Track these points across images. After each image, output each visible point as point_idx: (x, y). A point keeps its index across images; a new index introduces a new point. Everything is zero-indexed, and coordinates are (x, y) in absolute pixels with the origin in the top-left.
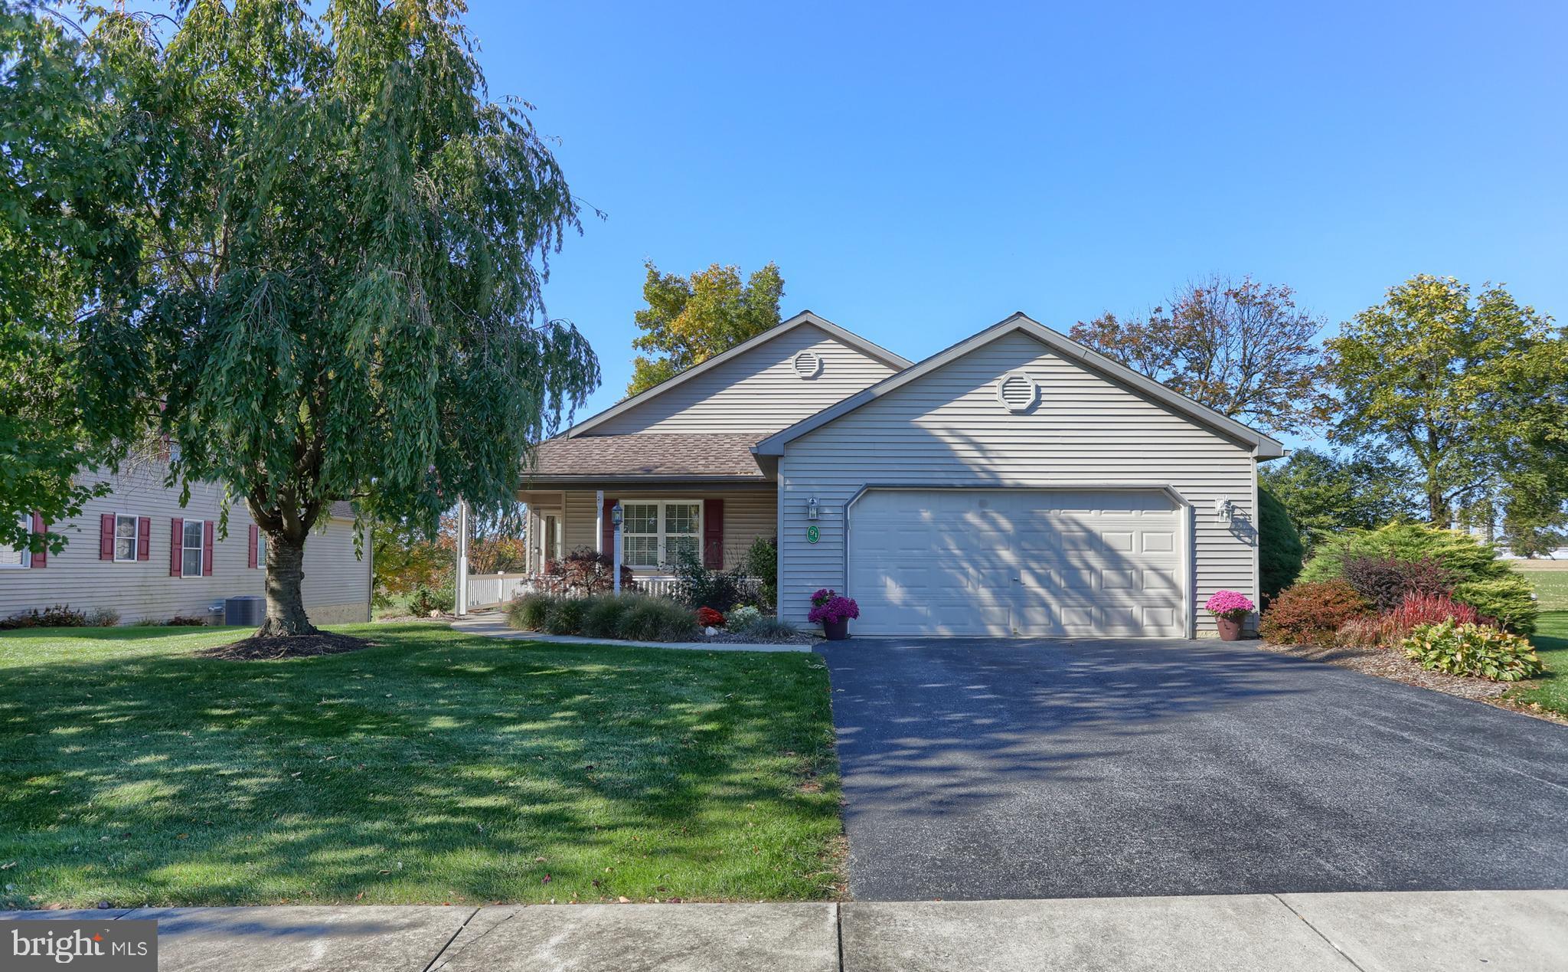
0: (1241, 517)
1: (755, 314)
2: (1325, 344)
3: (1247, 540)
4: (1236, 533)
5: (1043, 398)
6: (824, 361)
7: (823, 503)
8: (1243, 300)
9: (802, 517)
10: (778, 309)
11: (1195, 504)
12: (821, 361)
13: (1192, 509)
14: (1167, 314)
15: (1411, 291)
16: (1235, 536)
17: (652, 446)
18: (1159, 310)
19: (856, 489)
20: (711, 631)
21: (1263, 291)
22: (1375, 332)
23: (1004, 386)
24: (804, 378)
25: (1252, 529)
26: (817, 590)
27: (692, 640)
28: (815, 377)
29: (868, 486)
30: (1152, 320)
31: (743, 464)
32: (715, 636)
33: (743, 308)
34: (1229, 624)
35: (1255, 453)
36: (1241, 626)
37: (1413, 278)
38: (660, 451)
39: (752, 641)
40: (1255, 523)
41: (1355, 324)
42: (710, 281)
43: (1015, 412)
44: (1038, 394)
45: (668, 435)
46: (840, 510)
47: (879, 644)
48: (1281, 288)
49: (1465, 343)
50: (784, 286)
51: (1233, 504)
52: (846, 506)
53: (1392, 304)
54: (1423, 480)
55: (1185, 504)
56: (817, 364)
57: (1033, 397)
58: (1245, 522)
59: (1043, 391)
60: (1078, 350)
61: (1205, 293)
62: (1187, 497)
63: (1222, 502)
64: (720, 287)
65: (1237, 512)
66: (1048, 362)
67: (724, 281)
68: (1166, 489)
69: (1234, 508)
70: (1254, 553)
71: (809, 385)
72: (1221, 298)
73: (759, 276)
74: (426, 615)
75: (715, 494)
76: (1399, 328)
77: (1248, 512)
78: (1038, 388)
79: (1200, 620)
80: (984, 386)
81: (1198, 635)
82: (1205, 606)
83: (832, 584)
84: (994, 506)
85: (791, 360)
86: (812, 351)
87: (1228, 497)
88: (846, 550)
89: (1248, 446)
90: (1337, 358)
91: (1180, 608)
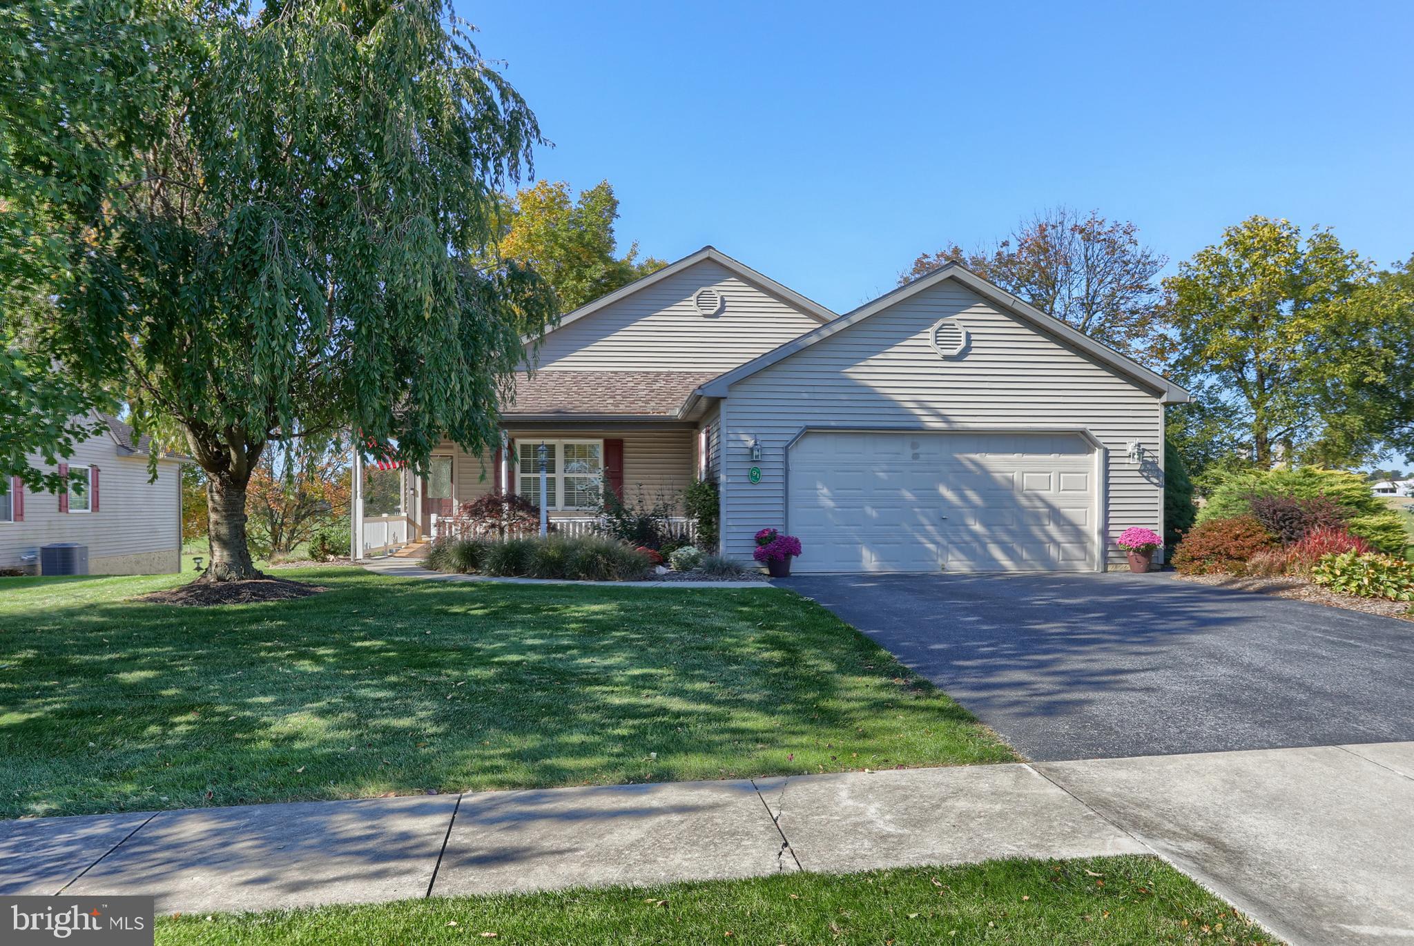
0: (1150, 460)
1: (588, 237)
2: (1163, 284)
3: (1155, 481)
4: (1145, 474)
5: (973, 344)
6: (726, 299)
7: (765, 445)
8: (1089, 236)
9: (746, 459)
10: (612, 231)
11: (1109, 447)
12: (722, 298)
13: (1107, 451)
14: (1014, 248)
15: (1246, 232)
16: (1143, 476)
17: (553, 384)
18: (1005, 244)
19: (797, 431)
20: (661, 570)
21: (1107, 228)
22: (1211, 272)
23: (937, 332)
24: (705, 316)
25: (1158, 470)
26: (761, 529)
27: (645, 579)
28: (716, 315)
29: (808, 427)
30: (999, 254)
31: (653, 404)
32: (666, 575)
33: (574, 232)
34: (1140, 558)
35: (1164, 399)
36: (1150, 560)
37: (1248, 219)
38: (563, 389)
39: (706, 579)
40: (1161, 466)
41: (1193, 264)
42: (538, 200)
43: (947, 358)
44: (969, 340)
45: (566, 372)
46: (781, 452)
47: (826, 581)
48: (1125, 225)
49: (1295, 287)
50: (618, 206)
51: (1142, 446)
52: (786, 449)
53: (1228, 245)
54: (1249, 420)
55: (1099, 448)
56: (719, 302)
57: (963, 344)
58: (1154, 464)
59: (973, 337)
60: (1007, 300)
61: (1050, 228)
62: (1102, 440)
63: (1133, 444)
64: (547, 206)
65: (1146, 454)
66: (979, 311)
67: (553, 200)
68: (1083, 432)
69: (1144, 450)
70: (1160, 493)
71: (710, 323)
72: (1068, 233)
73: (592, 195)
74: (324, 560)
75: (614, 434)
76: (1233, 269)
77: (1155, 454)
78: (968, 335)
79: (1111, 554)
80: (918, 333)
81: (1110, 568)
82: (1117, 541)
83: (773, 522)
84: (925, 448)
85: (693, 298)
86: (714, 288)
87: (1138, 440)
88: (786, 490)
89: (1157, 392)
90: (1175, 297)
91: (1093, 543)
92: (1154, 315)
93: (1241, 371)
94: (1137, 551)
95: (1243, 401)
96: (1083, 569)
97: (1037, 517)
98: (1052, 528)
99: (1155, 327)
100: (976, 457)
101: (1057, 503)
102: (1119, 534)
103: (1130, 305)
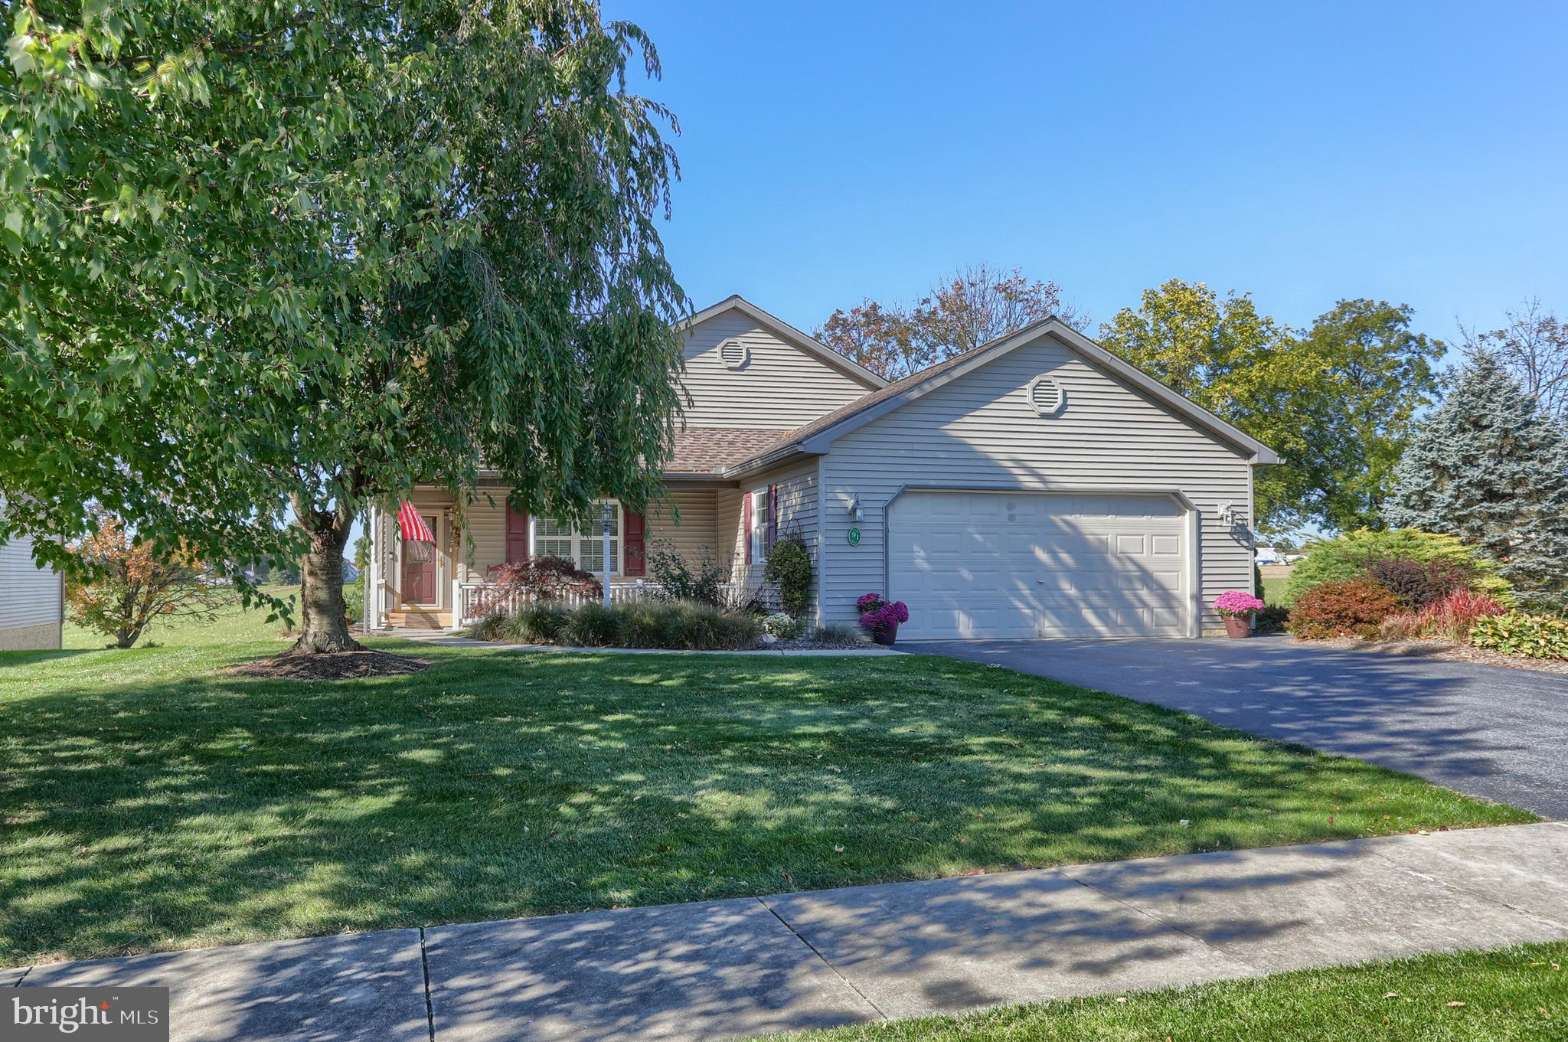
0: (1241, 522)
3: (1245, 544)
4: (1236, 537)
5: (1069, 402)
6: (752, 350)
7: (867, 504)
8: (1009, 293)
9: (848, 519)
11: (1201, 509)
12: (748, 350)
13: (1199, 513)
15: (1166, 296)
16: (1233, 539)
18: (926, 301)
19: (895, 490)
21: (1029, 287)
23: (1034, 389)
24: (730, 369)
25: (1248, 533)
26: (865, 594)
27: (758, 648)
28: (742, 368)
29: (907, 486)
30: (919, 311)
34: (1241, 623)
35: (1254, 460)
36: (1249, 625)
37: (1167, 281)
40: (1251, 528)
41: (1114, 326)
43: (1044, 416)
44: (1065, 398)
46: (881, 512)
48: (1046, 285)
51: (1233, 508)
52: (886, 509)
53: (1147, 308)
55: (1191, 508)
56: (744, 354)
57: (1060, 401)
58: (1244, 526)
59: (1069, 395)
60: (1106, 357)
62: (1194, 502)
63: (1226, 506)
65: (1237, 516)
66: (1075, 368)
68: (1176, 494)
69: (1235, 512)
70: (1250, 556)
71: (737, 376)
72: (990, 292)
76: (1151, 331)
77: (1245, 516)
78: (1065, 392)
79: (1204, 619)
80: (1015, 389)
81: (1204, 634)
82: (1212, 605)
83: (870, 585)
84: (1022, 509)
85: (718, 349)
86: (739, 340)
87: (1231, 502)
88: (886, 553)
89: (1247, 454)
91: (1185, 608)
94: (1238, 615)
96: (1174, 634)
97: (1128, 579)
98: (1144, 593)
100: (1068, 517)
101: (1150, 567)
102: (1214, 599)
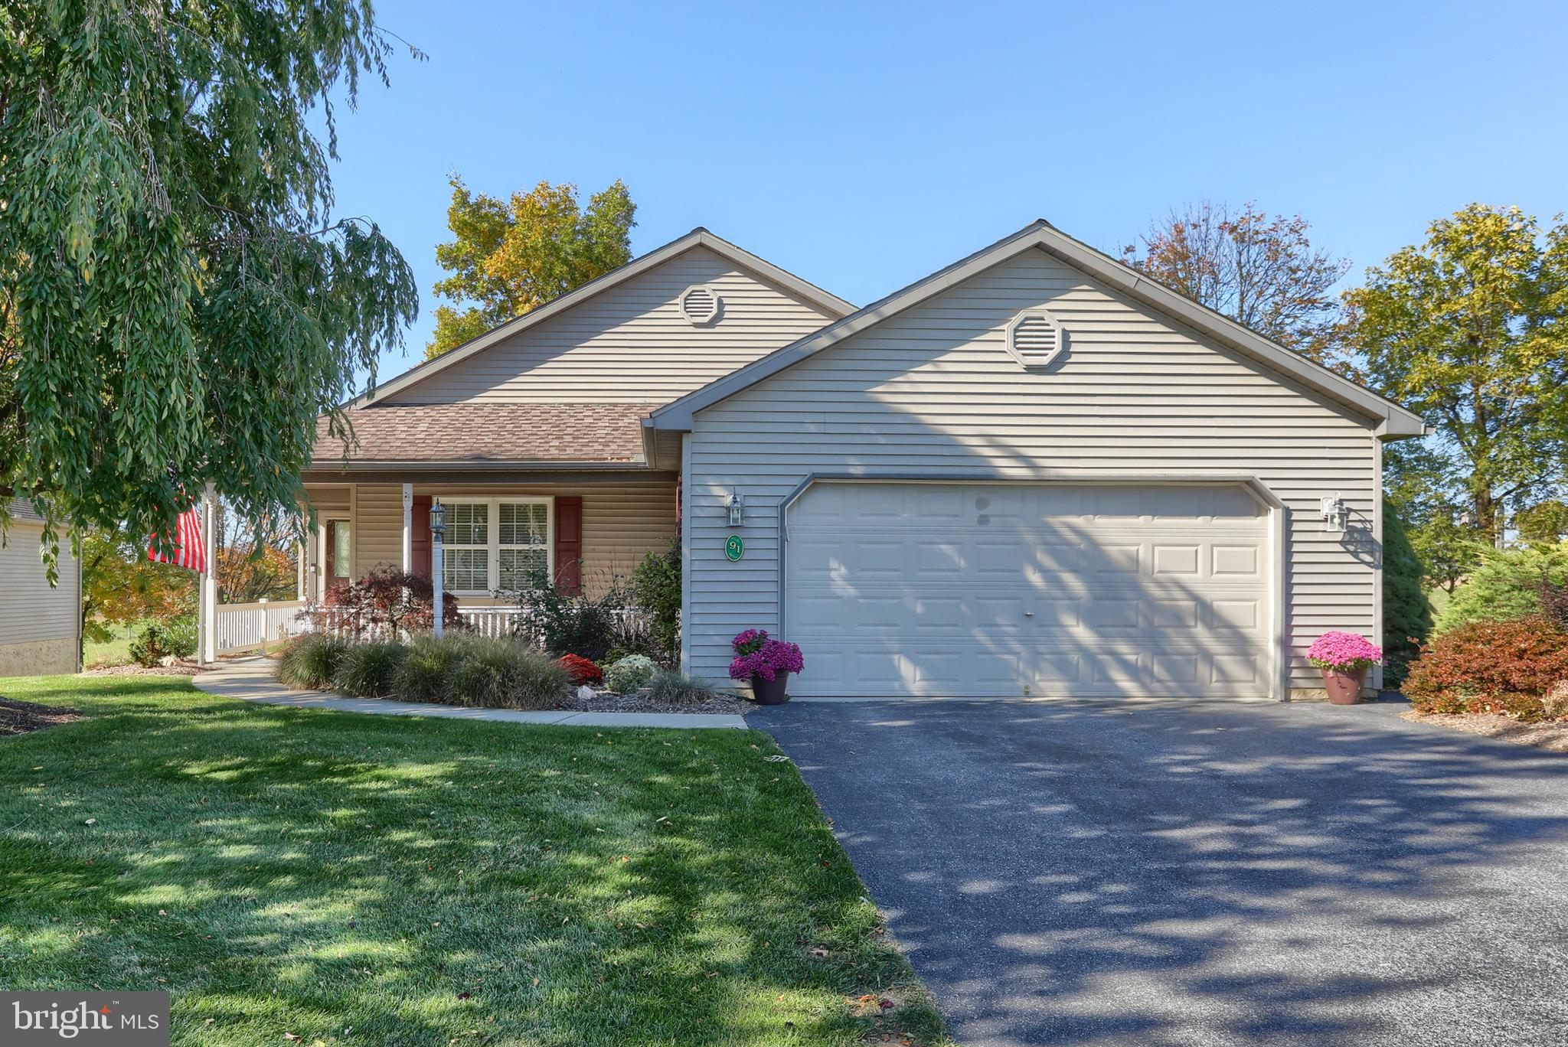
0: (1359, 525)
1: (598, 250)
2: (1344, 297)
3: (1368, 558)
4: (1352, 548)
5: (1074, 348)
6: (725, 301)
7: (750, 502)
8: (1242, 237)
9: (721, 523)
10: (628, 243)
11: (1292, 505)
12: (720, 300)
13: (1288, 512)
14: (1142, 254)
15: (1461, 227)
16: (1348, 551)
17: (480, 420)
19: (798, 482)
20: (586, 692)
21: (1267, 225)
22: (1410, 281)
23: (1016, 330)
24: (696, 325)
25: (1373, 541)
26: (741, 630)
27: (559, 707)
28: (712, 324)
29: (815, 476)
31: (614, 446)
32: (592, 700)
33: (581, 241)
34: (1345, 680)
35: (1382, 430)
36: (1361, 684)
37: (1463, 208)
38: (492, 428)
39: (649, 709)
40: (1377, 535)
41: (1386, 269)
42: (538, 206)
43: (1031, 370)
44: (1066, 342)
45: (503, 405)
46: (774, 513)
47: (838, 710)
48: (1292, 220)
49: (1530, 296)
50: (636, 212)
51: (1346, 505)
52: (783, 506)
53: (1435, 243)
54: (1465, 474)
55: (1276, 506)
56: (715, 305)
57: (1058, 347)
58: (1366, 532)
59: (1073, 337)
60: (1129, 280)
61: (1190, 227)
62: (1280, 495)
63: (1331, 502)
64: (550, 214)
65: (1353, 516)
66: (1084, 297)
67: (556, 206)
68: (1250, 483)
69: (1350, 510)
70: (1377, 577)
71: (705, 335)
72: (1214, 234)
73: (603, 199)
74: (155, 665)
75: (569, 489)
76: (1441, 275)
77: (1367, 516)
78: (1066, 334)
79: (1295, 673)
80: (986, 331)
81: (1294, 696)
82: (1306, 653)
83: (763, 621)
84: (999, 506)
85: (680, 300)
86: (707, 287)
87: (1340, 495)
88: (782, 571)
89: (1371, 420)
90: (1360, 313)
91: (1266, 656)
92: (1332, 337)
93: (1453, 408)
94: (1340, 669)
95: (1456, 449)
96: (1248, 695)
97: (1177, 615)
98: (1200, 631)
99: (1334, 353)
100: (1079, 521)
101: (1207, 593)
102: (1309, 642)
103: (1298, 325)
